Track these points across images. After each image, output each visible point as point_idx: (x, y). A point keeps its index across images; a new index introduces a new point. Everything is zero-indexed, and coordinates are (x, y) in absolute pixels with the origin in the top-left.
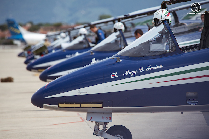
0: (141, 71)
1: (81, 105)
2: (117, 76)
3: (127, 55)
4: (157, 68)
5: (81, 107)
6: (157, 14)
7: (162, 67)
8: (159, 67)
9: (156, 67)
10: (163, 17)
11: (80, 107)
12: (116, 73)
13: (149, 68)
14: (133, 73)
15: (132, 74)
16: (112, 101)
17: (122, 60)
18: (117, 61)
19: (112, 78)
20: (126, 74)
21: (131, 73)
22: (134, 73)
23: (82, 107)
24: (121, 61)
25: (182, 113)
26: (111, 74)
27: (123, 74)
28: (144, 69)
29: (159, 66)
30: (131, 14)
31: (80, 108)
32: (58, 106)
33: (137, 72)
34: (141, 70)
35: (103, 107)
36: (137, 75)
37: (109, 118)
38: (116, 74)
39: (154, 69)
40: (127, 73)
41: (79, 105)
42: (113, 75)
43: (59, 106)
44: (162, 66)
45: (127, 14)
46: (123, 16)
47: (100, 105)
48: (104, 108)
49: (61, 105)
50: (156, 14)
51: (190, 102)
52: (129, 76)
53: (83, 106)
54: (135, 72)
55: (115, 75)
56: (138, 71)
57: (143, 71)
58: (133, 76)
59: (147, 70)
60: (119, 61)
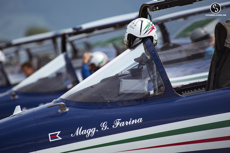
0: (104, 128)
2: (60, 138)
3: (79, 99)
4: (133, 123)
6: (133, 28)
7: (140, 122)
8: (135, 121)
9: (130, 121)
10: (143, 32)
12: (59, 132)
13: (118, 124)
14: (90, 132)
15: (87, 134)
17: (70, 108)
18: (61, 110)
19: (51, 141)
20: (77, 135)
21: (85, 133)
22: (91, 133)
24: (67, 110)
26: (49, 134)
27: (72, 135)
28: (110, 125)
29: (136, 120)
30: (85, 26)
33: (97, 131)
34: (103, 126)
36: (97, 135)
38: (58, 134)
39: (127, 124)
40: (79, 132)
42: (53, 137)
44: (140, 120)
45: (78, 27)
46: (70, 30)
50: (130, 26)
52: (83, 138)
54: (93, 131)
55: (57, 136)
56: (99, 128)
57: (108, 128)
58: (90, 138)
59: (113, 126)
60: (64, 111)
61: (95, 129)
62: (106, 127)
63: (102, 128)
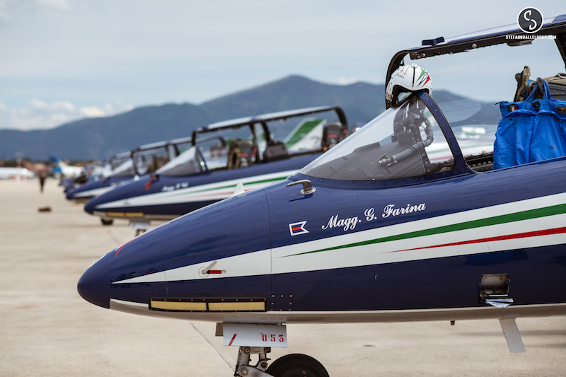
0: (370, 218)
1: (210, 304)
2: (306, 232)
4: (411, 211)
5: (208, 311)
6: (401, 76)
7: (423, 209)
8: (415, 208)
9: (408, 208)
10: (416, 83)
11: (205, 309)
12: (304, 223)
13: (389, 212)
14: (349, 223)
15: (345, 225)
16: (291, 296)
17: (318, 188)
18: (305, 191)
19: (292, 234)
20: (331, 227)
21: (342, 224)
22: (351, 224)
23: (210, 309)
24: (314, 190)
25: (453, 323)
26: (290, 225)
27: (323, 227)
28: (378, 212)
29: (416, 206)
30: (211, 126)
31: (205, 311)
32: (147, 305)
33: (360, 221)
34: (369, 215)
35: (266, 311)
36: (359, 228)
37: (279, 338)
38: (303, 226)
39: (403, 213)
40: (333, 223)
41: (204, 304)
43: (150, 305)
44: (422, 207)
47: (261, 306)
48: (268, 312)
49: (155, 304)
50: (398, 75)
51: (493, 300)
52: (339, 231)
53: (213, 306)
54: (354, 221)
55: (302, 228)
56: (362, 217)
57: (376, 218)
58: (350, 231)
59: (384, 215)
60: (310, 192)
61: (356, 218)
62: (373, 216)
63: (367, 218)
